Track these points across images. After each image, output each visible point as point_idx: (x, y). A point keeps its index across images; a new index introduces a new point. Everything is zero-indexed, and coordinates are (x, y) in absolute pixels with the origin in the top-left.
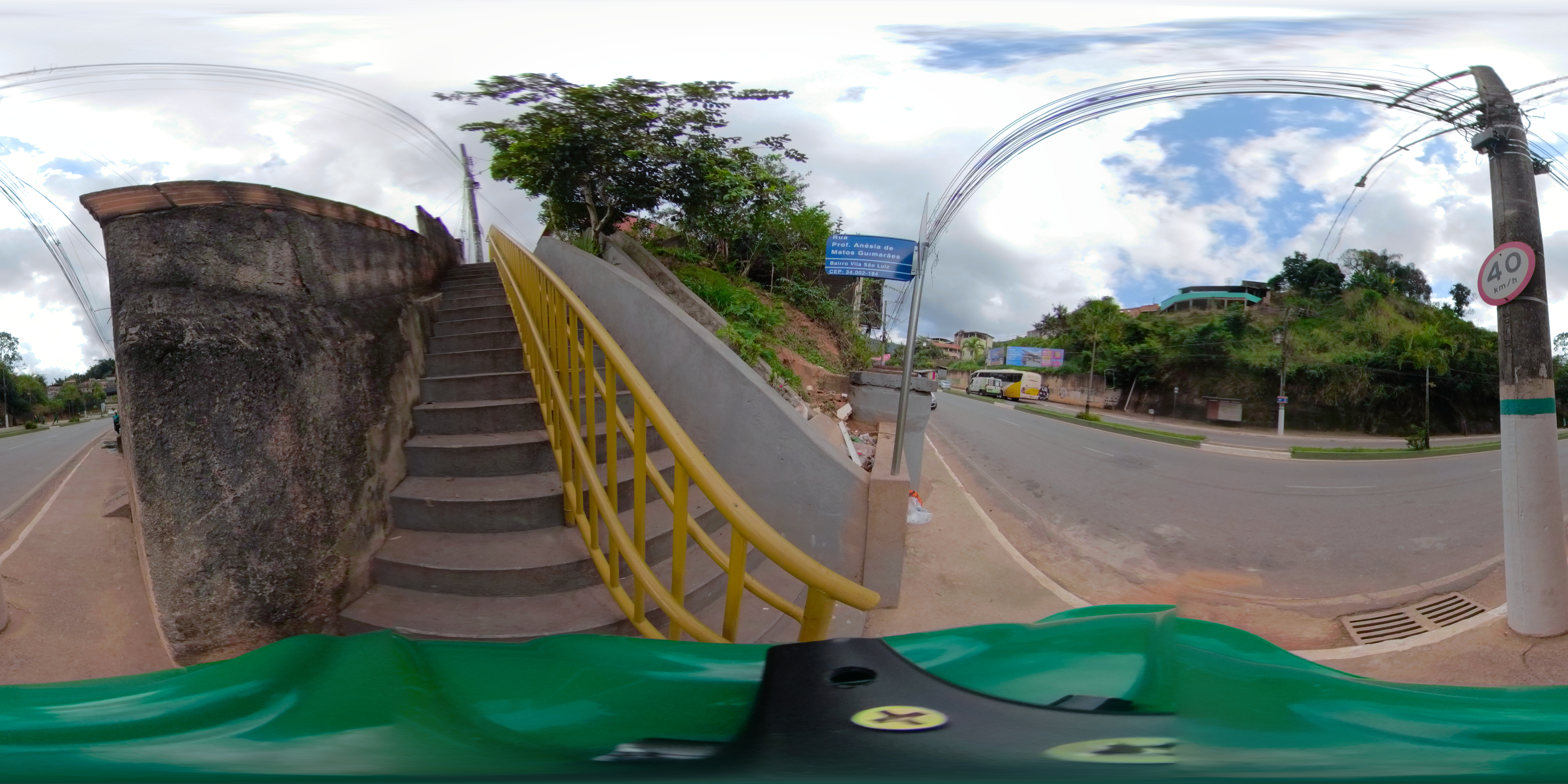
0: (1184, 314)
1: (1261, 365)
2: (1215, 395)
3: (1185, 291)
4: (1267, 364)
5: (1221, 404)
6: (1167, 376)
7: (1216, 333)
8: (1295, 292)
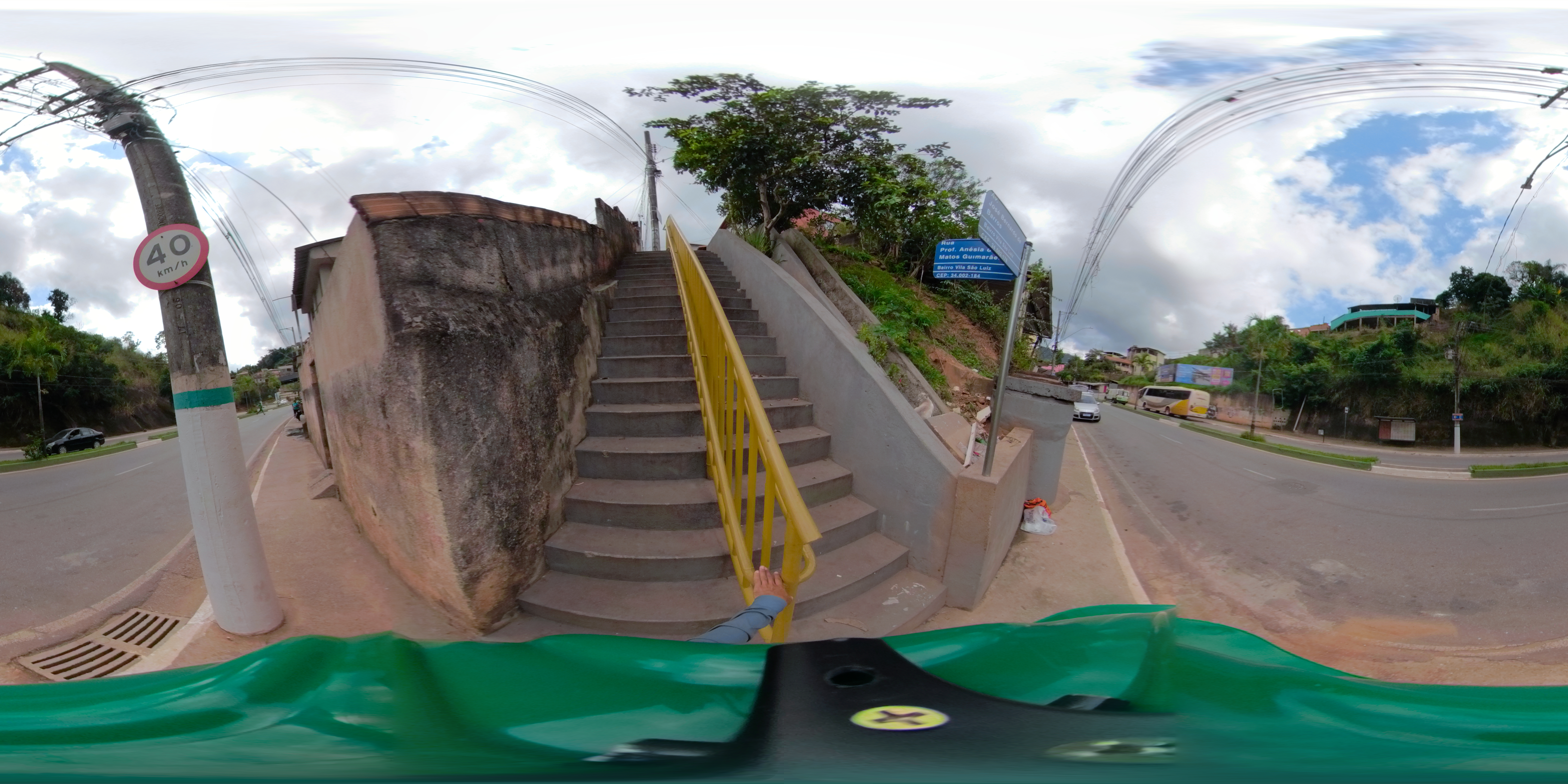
0: (1355, 333)
1: (1434, 382)
2: (1387, 414)
3: (1354, 309)
4: (1440, 381)
5: (1393, 423)
6: (1337, 395)
7: (1386, 351)
8: (1463, 307)
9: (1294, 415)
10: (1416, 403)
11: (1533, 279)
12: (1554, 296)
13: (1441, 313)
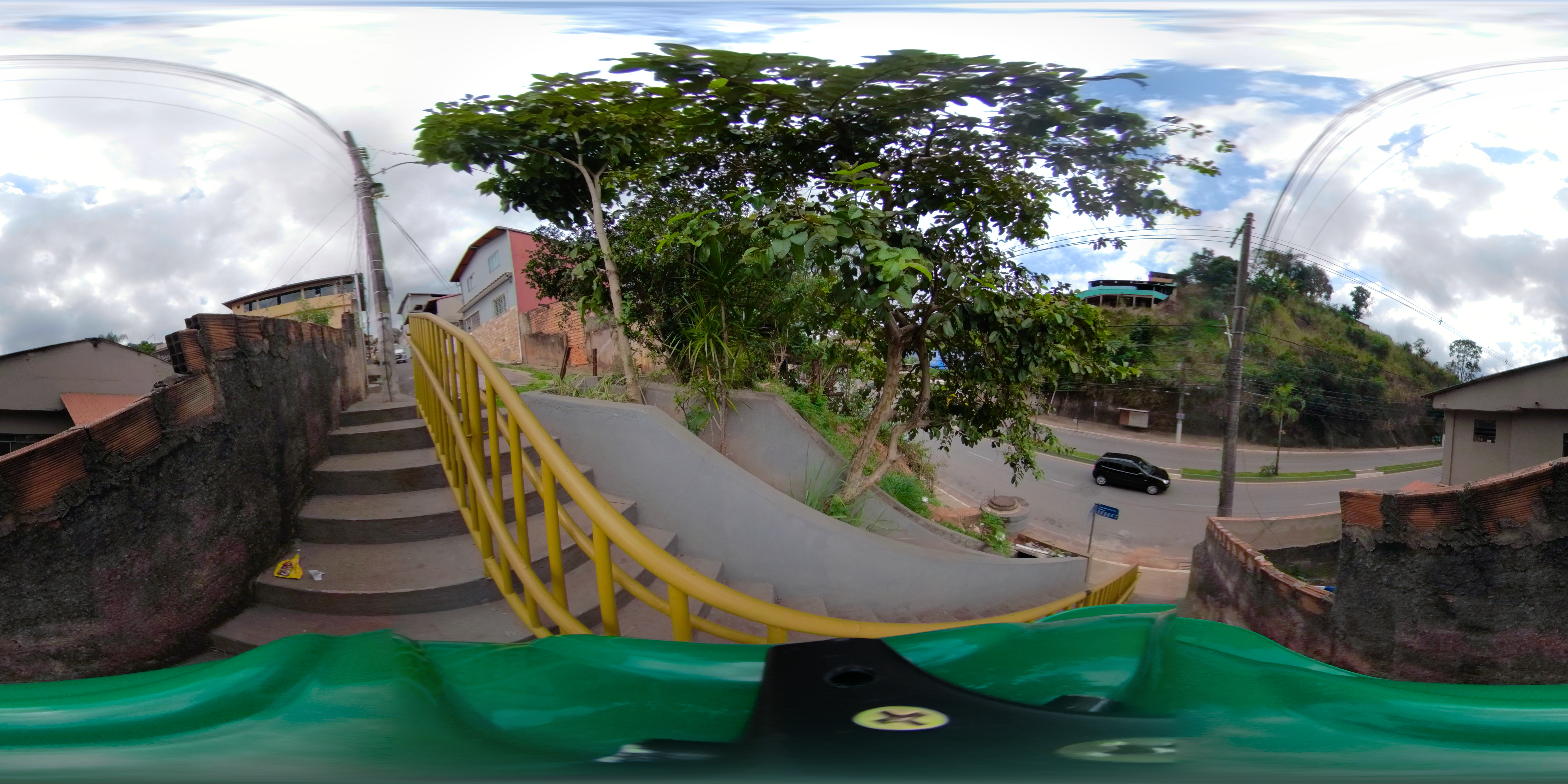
1: (1165, 380)
2: (1126, 404)
3: (1096, 284)
4: (1170, 382)
5: (1132, 412)
8: (1201, 289)
10: (1150, 396)
11: (1272, 267)
12: (1286, 290)
13: (1179, 293)
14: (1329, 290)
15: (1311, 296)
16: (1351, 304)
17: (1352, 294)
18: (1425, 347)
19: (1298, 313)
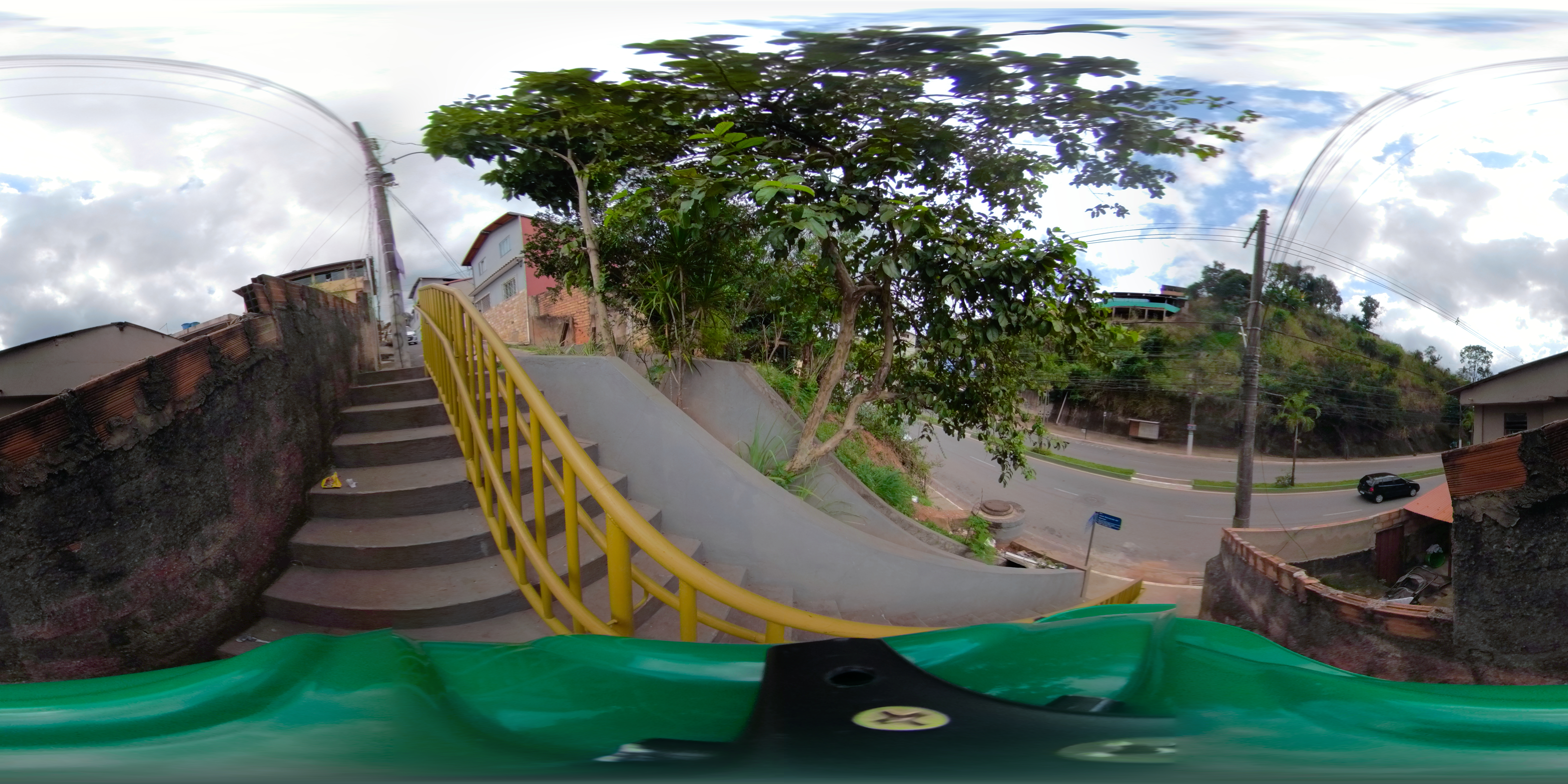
1: (1176, 391)
2: (1136, 416)
4: (1181, 392)
5: (1141, 423)
7: (1139, 364)
8: (1212, 302)
9: (1056, 408)
10: (1161, 407)
11: (1282, 279)
12: (1297, 301)
13: (1191, 306)
14: (1339, 301)
15: (1321, 308)
16: (1361, 314)
17: (1361, 304)
18: (1436, 355)
19: (1309, 324)
